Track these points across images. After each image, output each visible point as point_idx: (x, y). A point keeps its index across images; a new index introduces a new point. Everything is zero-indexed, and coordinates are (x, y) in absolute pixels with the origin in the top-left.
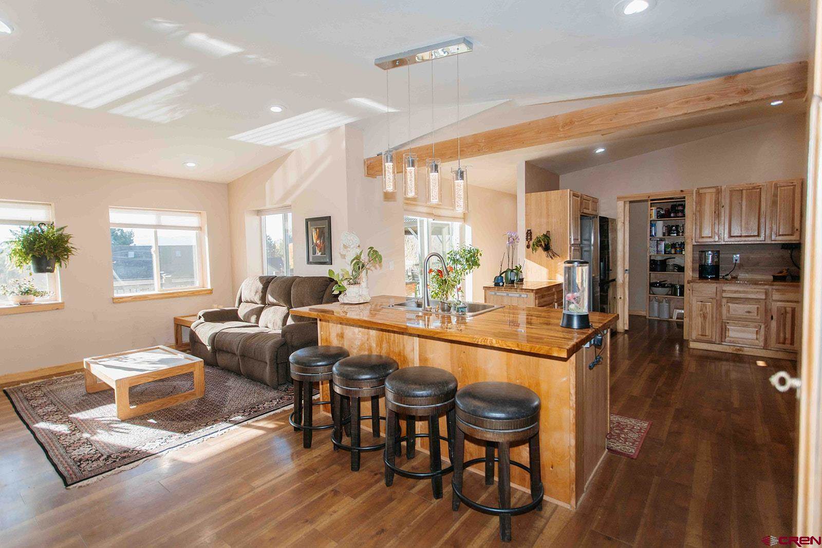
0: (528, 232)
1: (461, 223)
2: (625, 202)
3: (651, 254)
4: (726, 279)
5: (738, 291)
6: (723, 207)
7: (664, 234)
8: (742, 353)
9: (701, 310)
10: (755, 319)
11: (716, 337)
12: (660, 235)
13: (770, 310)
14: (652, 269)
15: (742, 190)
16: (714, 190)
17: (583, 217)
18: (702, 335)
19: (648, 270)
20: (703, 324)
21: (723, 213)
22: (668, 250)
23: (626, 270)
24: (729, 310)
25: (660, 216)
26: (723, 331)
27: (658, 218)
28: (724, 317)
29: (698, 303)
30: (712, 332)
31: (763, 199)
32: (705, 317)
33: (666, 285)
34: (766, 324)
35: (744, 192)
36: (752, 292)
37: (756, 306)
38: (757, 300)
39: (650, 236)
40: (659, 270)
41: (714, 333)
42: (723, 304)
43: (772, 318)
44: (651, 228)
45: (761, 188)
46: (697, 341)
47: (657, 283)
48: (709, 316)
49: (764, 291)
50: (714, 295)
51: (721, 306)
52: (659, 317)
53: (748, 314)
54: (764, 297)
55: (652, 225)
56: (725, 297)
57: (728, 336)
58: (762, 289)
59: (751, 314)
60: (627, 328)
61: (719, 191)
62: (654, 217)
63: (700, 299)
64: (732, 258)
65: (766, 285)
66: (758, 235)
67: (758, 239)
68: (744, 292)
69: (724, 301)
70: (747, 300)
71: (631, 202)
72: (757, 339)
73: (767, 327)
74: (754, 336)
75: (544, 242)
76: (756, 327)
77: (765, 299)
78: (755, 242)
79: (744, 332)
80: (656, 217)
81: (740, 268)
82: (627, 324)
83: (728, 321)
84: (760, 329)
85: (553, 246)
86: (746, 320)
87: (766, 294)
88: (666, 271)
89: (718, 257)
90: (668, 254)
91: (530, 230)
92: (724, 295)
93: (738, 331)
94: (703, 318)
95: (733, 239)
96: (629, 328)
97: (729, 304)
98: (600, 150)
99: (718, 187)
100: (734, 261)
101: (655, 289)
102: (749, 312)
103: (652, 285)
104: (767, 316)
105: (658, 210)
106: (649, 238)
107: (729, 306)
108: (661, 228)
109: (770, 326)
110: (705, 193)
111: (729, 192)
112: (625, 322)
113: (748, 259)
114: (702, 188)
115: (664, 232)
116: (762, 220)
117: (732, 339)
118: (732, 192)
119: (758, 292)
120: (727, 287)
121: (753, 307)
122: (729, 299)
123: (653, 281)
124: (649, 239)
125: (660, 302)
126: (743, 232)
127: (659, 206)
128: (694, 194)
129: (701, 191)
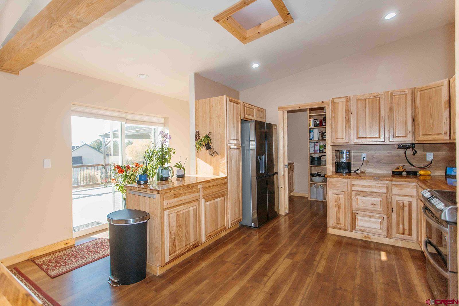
0: (197, 133)
1: (163, 127)
2: (283, 111)
3: (311, 152)
4: (357, 174)
5: (364, 185)
6: (352, 113)
7: (319, 139)
8: (370, 240)
9: (336, 202)
10: (378, 211)
11: (349, 226)
12: (316, 138)
13: (391, 203)
14: (312, 164)
15: (365, 99)
16: (344, 100)
17: (244, 121)
18: (337, 223)
19: (309, 164)
20: (338, 213)
21: (352, 118)
22: (322, 150)
23: (286, 165)
24: (358, 202)
25: (316, 125)
26: (354, 219)
27: (314, 126)
28: (354, 209)
29: (334, 195)
30: (345, 220)
31: (382, 107)
32: (339, 207)
33: (321, 175)
34: (388, 216)
35: (367, 101)
36: (376, 187)
37: (380, 199)
38: (380, 194)
39: (310, 139)
40: (316, 164)
41: (347, 222)
42: (353, 197)
43: (392, 211)
44: (310, 134)
45: (380, 97)
46: (334, 227)
47: (315, 174)
48: (342, 207)
49: (385, 186)
50: (345, 189)
51: (351, 198)
52: (316, 199)
53: (372, 206)
54: (385, 191)
55: (310, 131)
56: (354, 191)
57: (358, 225)
58: (383, 184)
59: (375, 206)
60: (287, 211)
61: (348, 100)
62: (312, 126)
63: (336, 192)
64: (361, 156)
65: (386, 180)
66: (379, 137)
67: (379, 140)
68: (370, 187)
69: (354, 193)
70: (371, 194)
71: (289, 112)
72: (381, 228)
73: (389, 218)
74: (378, 226)
75: (205, 142)
76: (379, 218)
77: (386, 193)
78: (378, 143)
79: (370, 221)
80: (313, 125)
81: (367, 164)
82: (287, 207)
83: (357, 212)
84: (383, 220)
85: (214, 145)
86: (372, 211)
87: (387, 188)
88: (321, 165)
89: (349, 155)
90: (322, 152)
91: (199, 132)
92: (353, 188)
93: (365, 221)
94: (337, 208)
95: (360, 140)
96: (289, 212)
97: (357, 197)
98: (255, 66)
99: (347, 96)
100: (362, 159)
101: (314, 178)
102: (374, 204)
103: (312, 175)
104: (389, 208)
105: (315, 121)
106: (309, 140)
107: (358, 199)
108: (317, 134)
109: (391, 217)
110: (338, 102)
111: (356, 100)
112: (286, 207)
113: (373, 157)
114: (336, 98)
115: (319, 136)
116: (382, 124)
117: (361, 228)
118: (358, 100)
119: (380, 186)
120: (356, 182)
121: (377, 200)
122: (357, 192)
123: (313, 172)
124: (309, 142)
125: (317, 187)
126: (368, 134)
127: (315, 118)
128: (330, 104)
129: (335, 101)
